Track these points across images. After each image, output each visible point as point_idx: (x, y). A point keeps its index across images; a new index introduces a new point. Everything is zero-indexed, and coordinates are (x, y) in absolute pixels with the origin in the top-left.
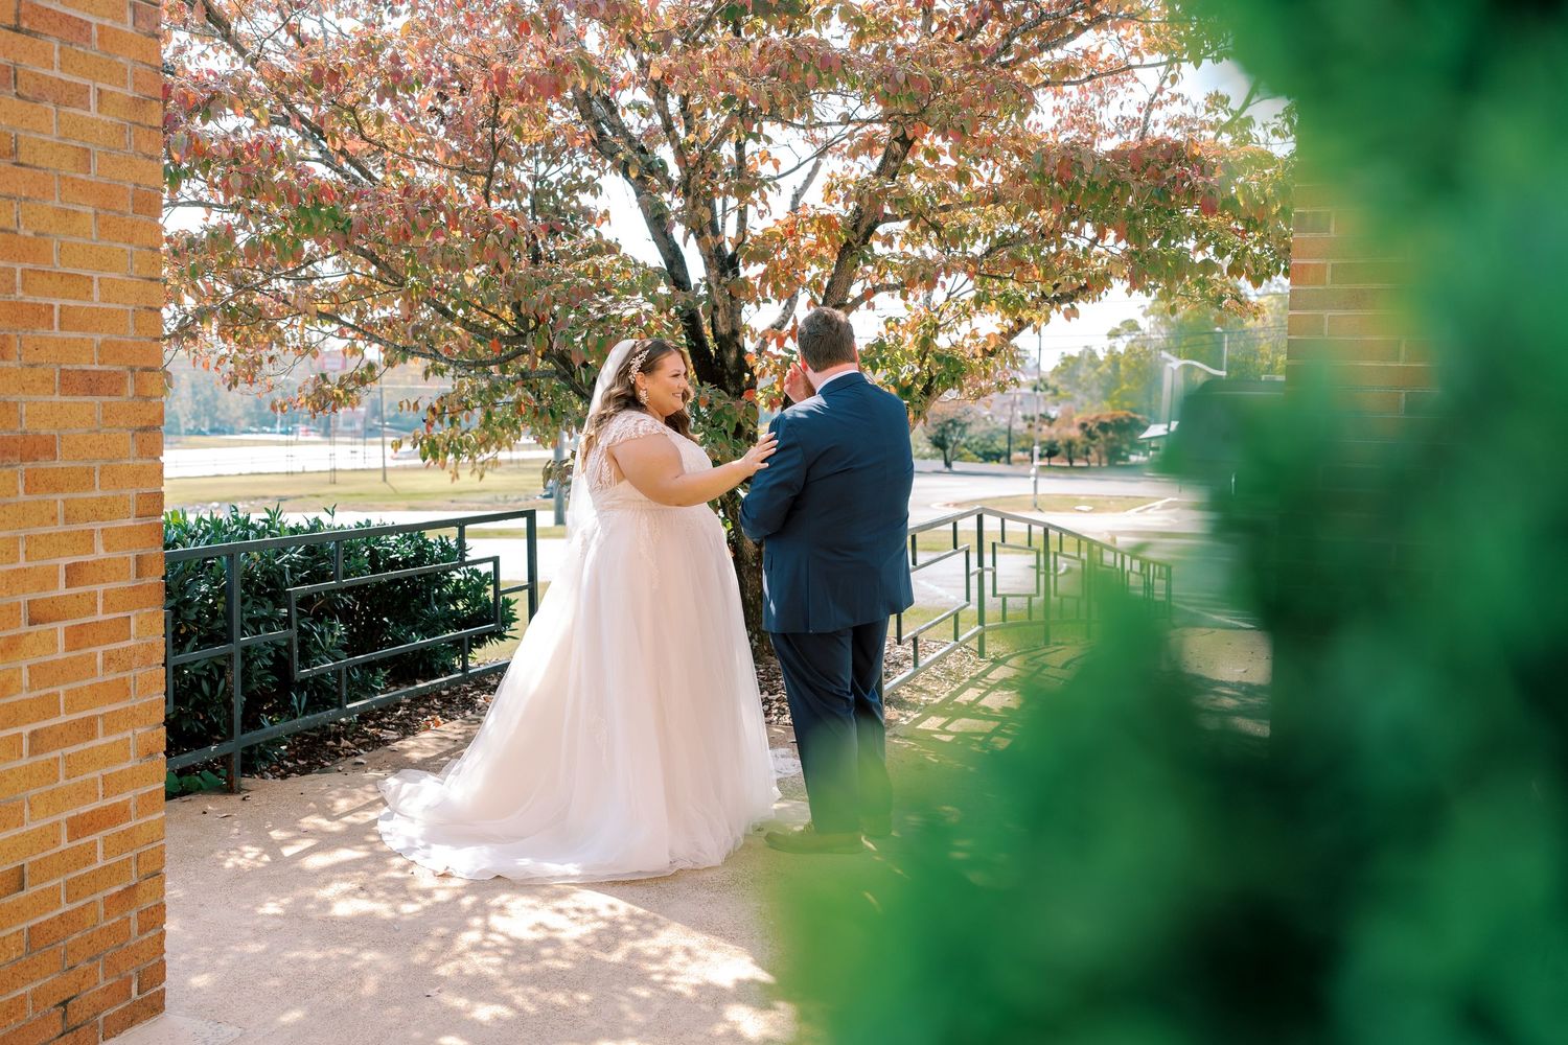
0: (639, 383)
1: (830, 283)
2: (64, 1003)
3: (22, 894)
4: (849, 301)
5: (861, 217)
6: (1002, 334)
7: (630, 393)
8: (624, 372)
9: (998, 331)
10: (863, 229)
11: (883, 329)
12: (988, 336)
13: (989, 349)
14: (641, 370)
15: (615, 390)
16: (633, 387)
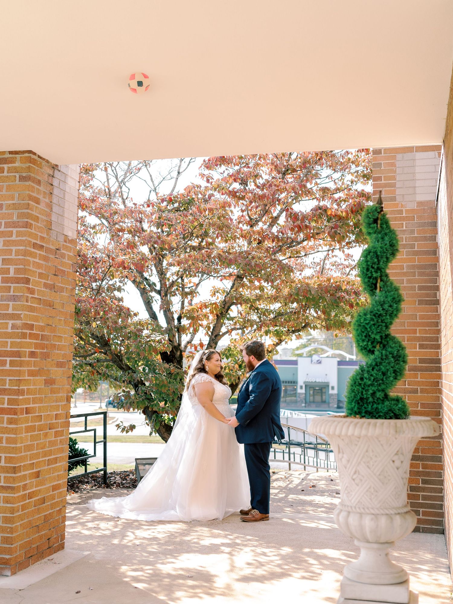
0: (206, 364)
1: (214, 327)
2: (49, 539)
3: (44, 505)
4: (221, 334)
5: (226, 303)
6: (274, 344)
7: (202, 367)
8: (201, 360)
9: (272, 343)
10: (226, 307)
11: (230, 343)
12: (269, 345)
13: (269, 350)
14: (206, 359)
15: (198, 367)
16: (204, 365)
